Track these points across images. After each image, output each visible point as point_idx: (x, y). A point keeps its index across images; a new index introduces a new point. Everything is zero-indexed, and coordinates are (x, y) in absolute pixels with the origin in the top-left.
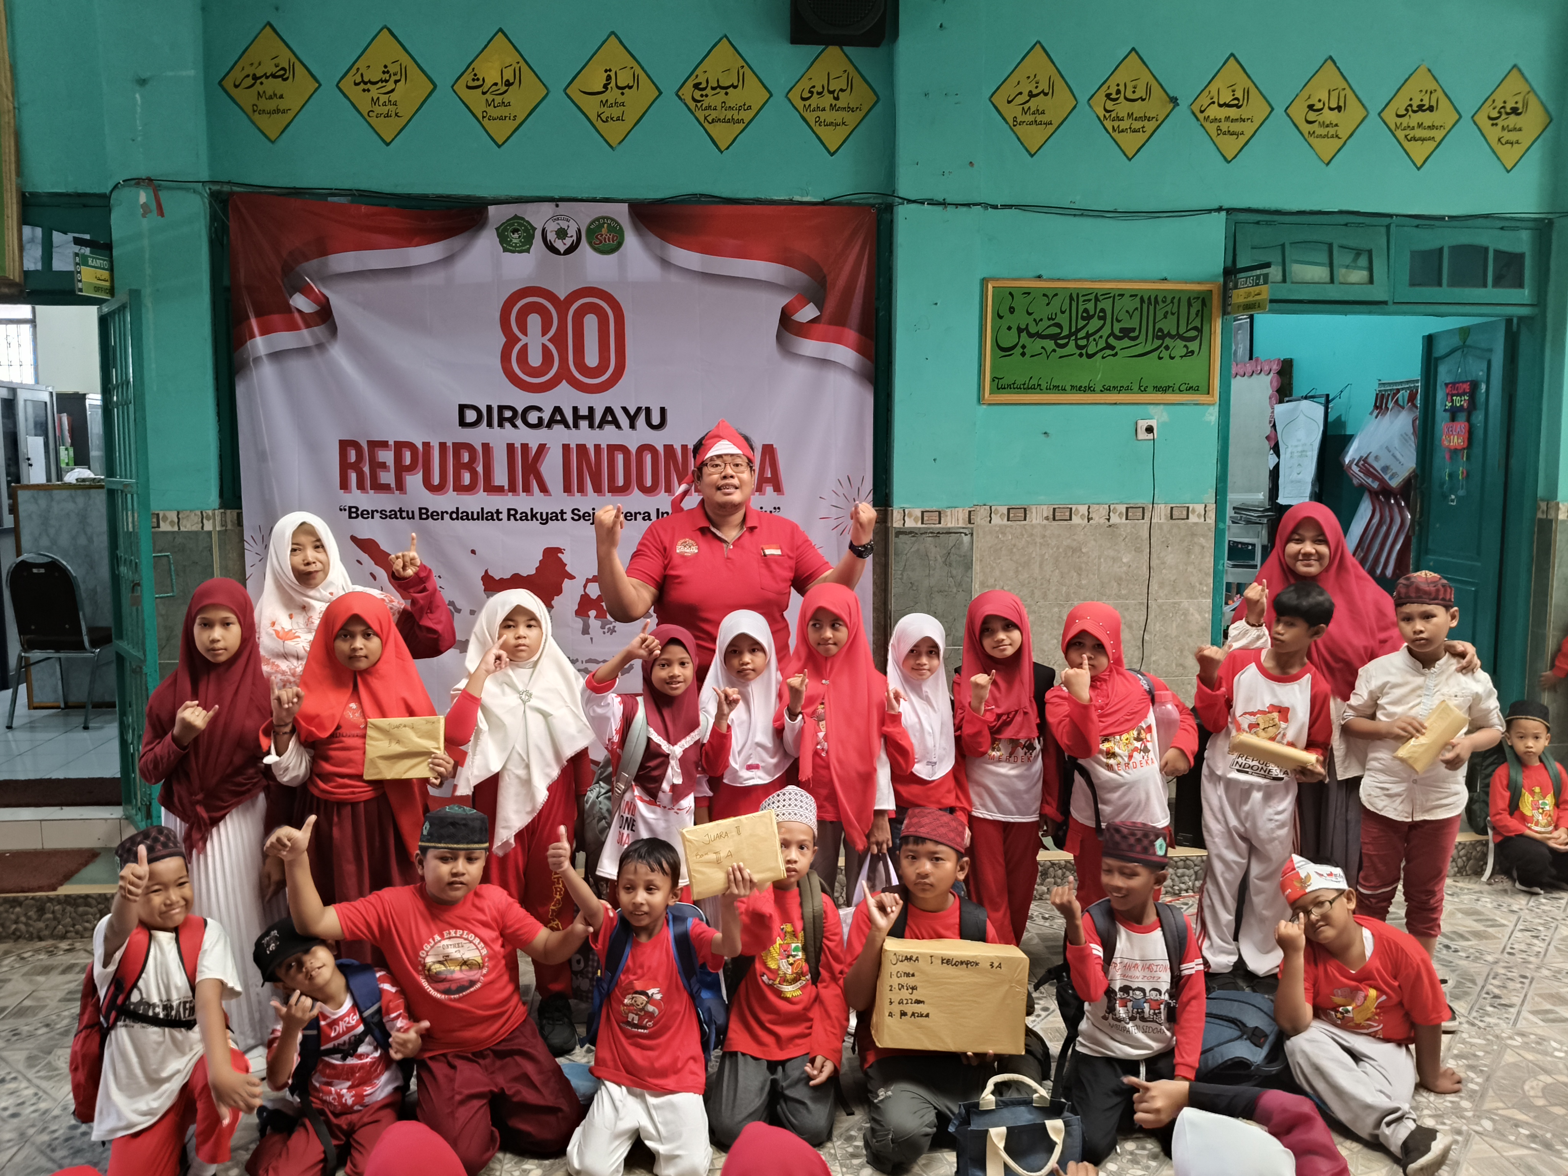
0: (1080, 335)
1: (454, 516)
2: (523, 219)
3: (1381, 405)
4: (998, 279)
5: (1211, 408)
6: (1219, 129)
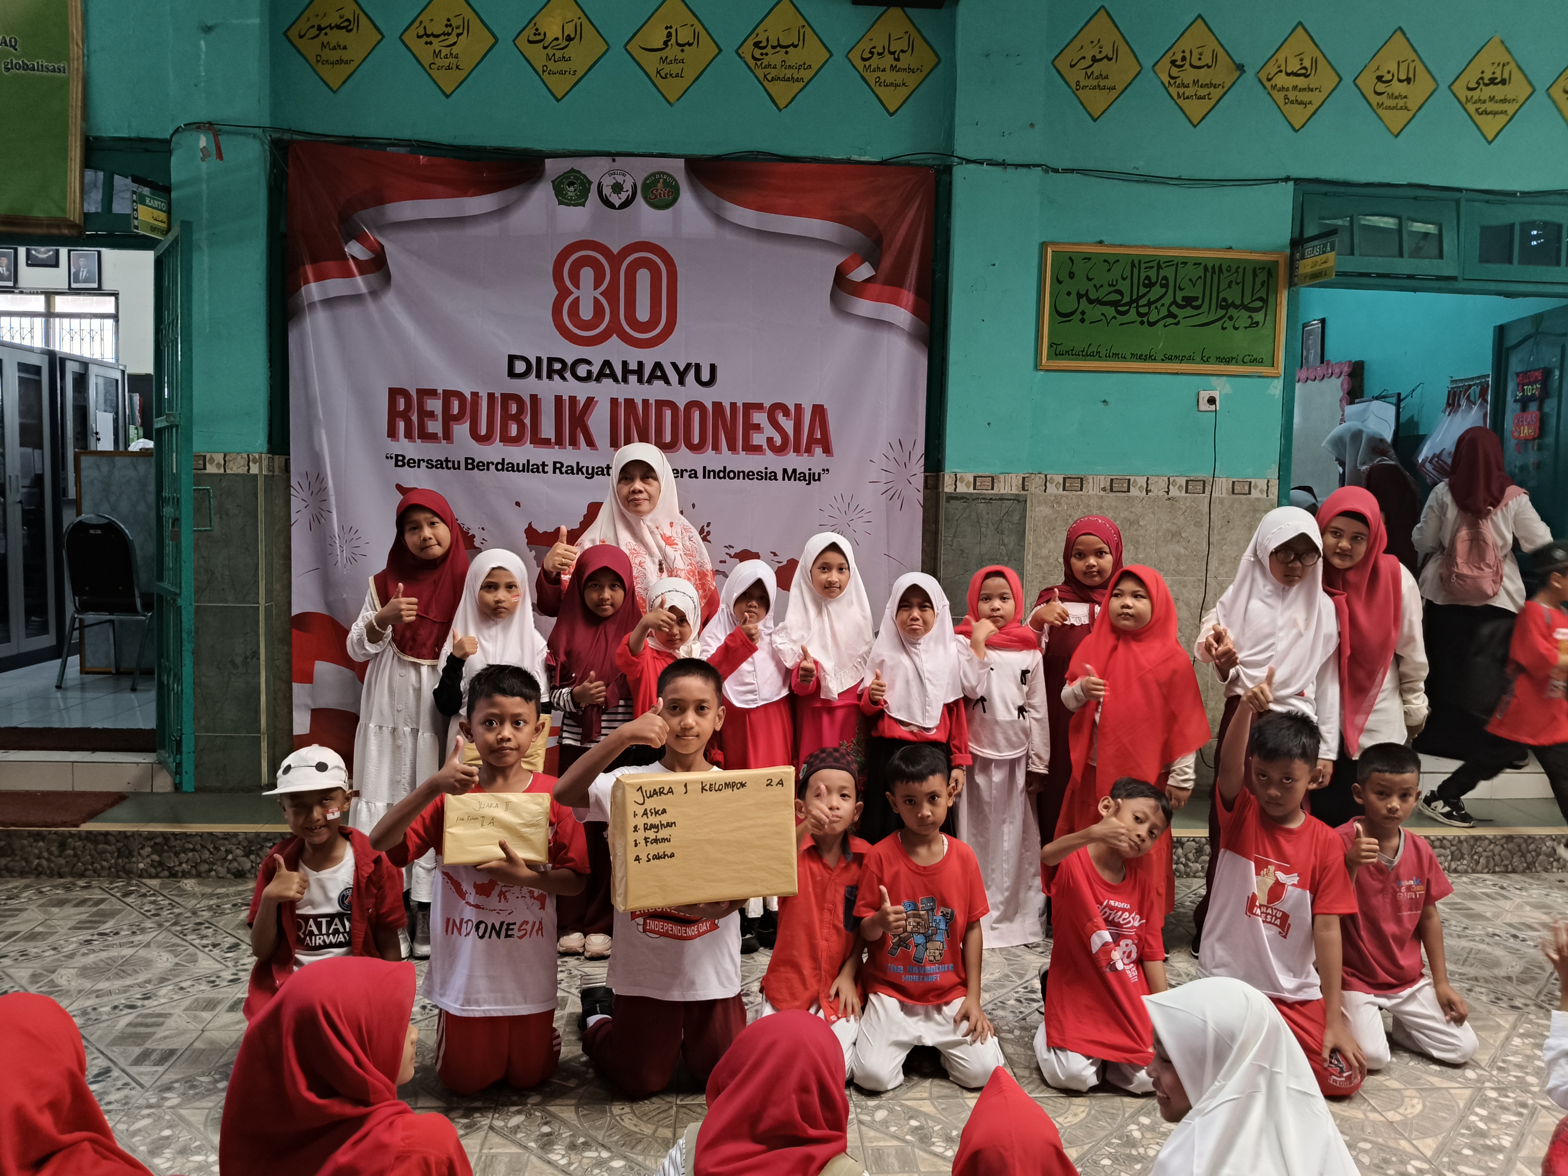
0: (1141, 303)
1: (500, 467)
4: (1058, 243)
5: (1276, 381)
6: (1286, 97)
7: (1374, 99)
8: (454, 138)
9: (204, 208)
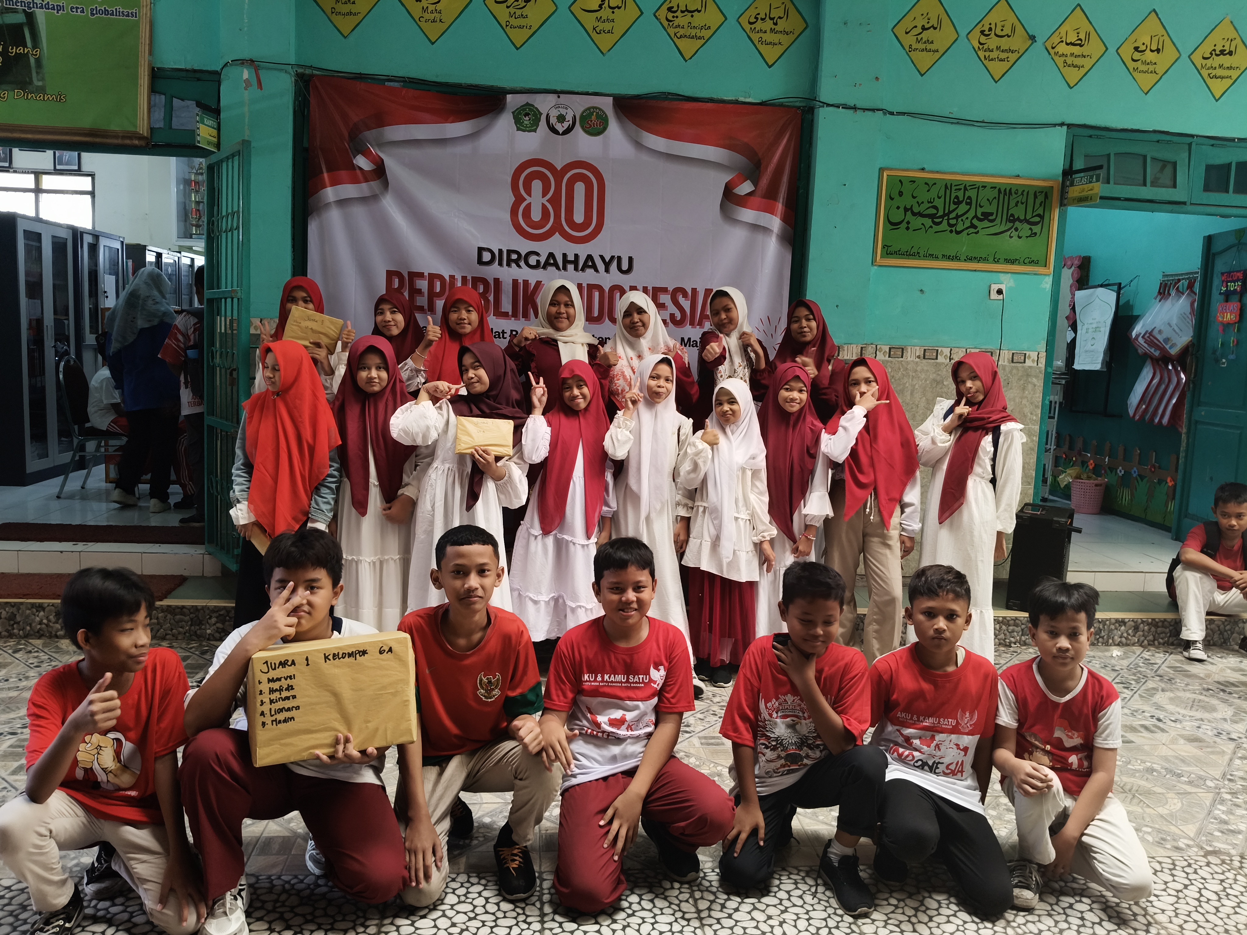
0: (953, 215)
2: (533, 106)
3: (1164, 291)
4: (891, 169)
5: (1047, 278)
6: (1065, 62)
7: (1131, 65)
8: (437, 76)
9: (246, 127)
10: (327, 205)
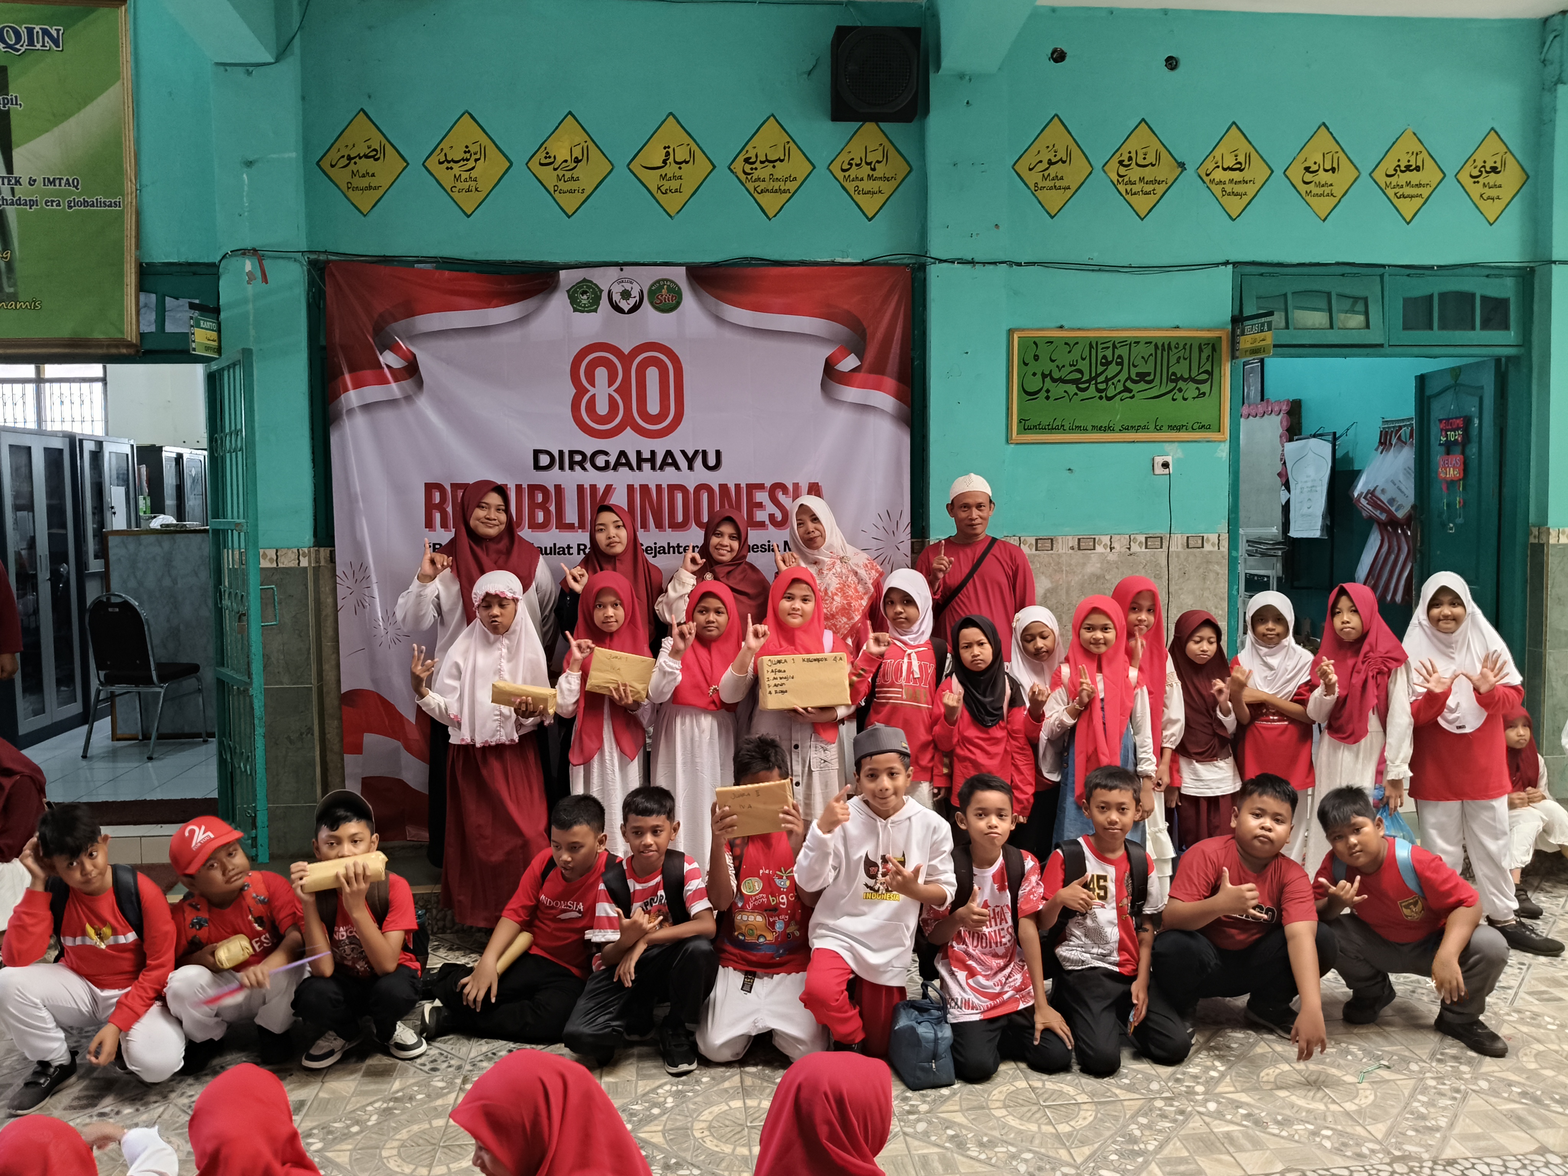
0: (1100, 379)
2: (591, 282)
3: (1385, 441)
4: (1023, 330)
5: (1223, 444)
6: (1223, 190)
7: (1303, 188)
8: (476, 253)
9: (251, 327)
10: (350, 411)
